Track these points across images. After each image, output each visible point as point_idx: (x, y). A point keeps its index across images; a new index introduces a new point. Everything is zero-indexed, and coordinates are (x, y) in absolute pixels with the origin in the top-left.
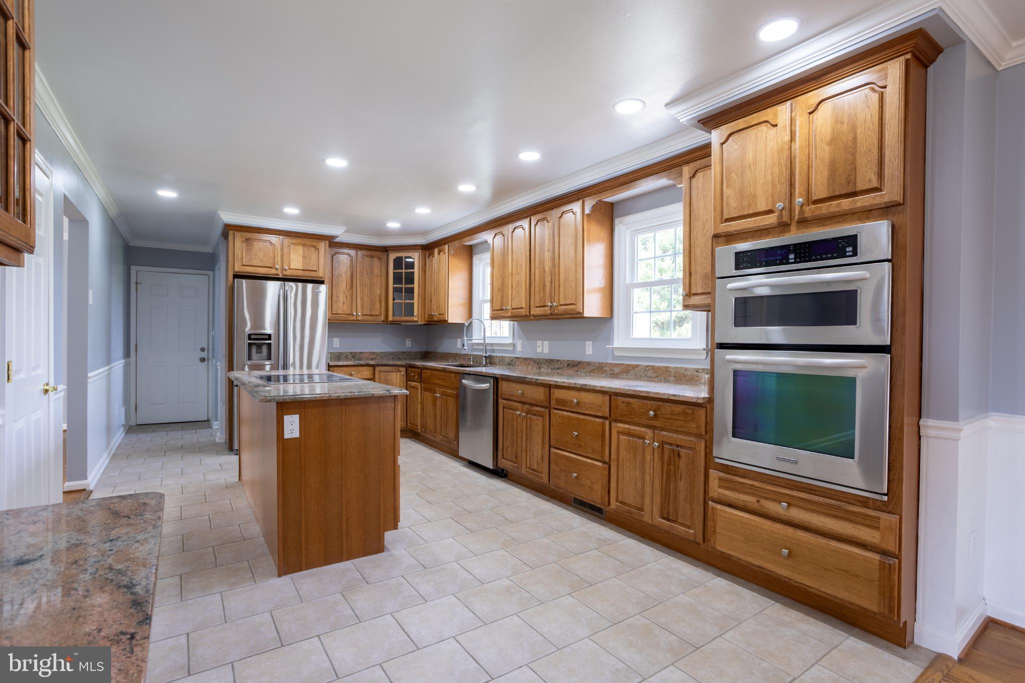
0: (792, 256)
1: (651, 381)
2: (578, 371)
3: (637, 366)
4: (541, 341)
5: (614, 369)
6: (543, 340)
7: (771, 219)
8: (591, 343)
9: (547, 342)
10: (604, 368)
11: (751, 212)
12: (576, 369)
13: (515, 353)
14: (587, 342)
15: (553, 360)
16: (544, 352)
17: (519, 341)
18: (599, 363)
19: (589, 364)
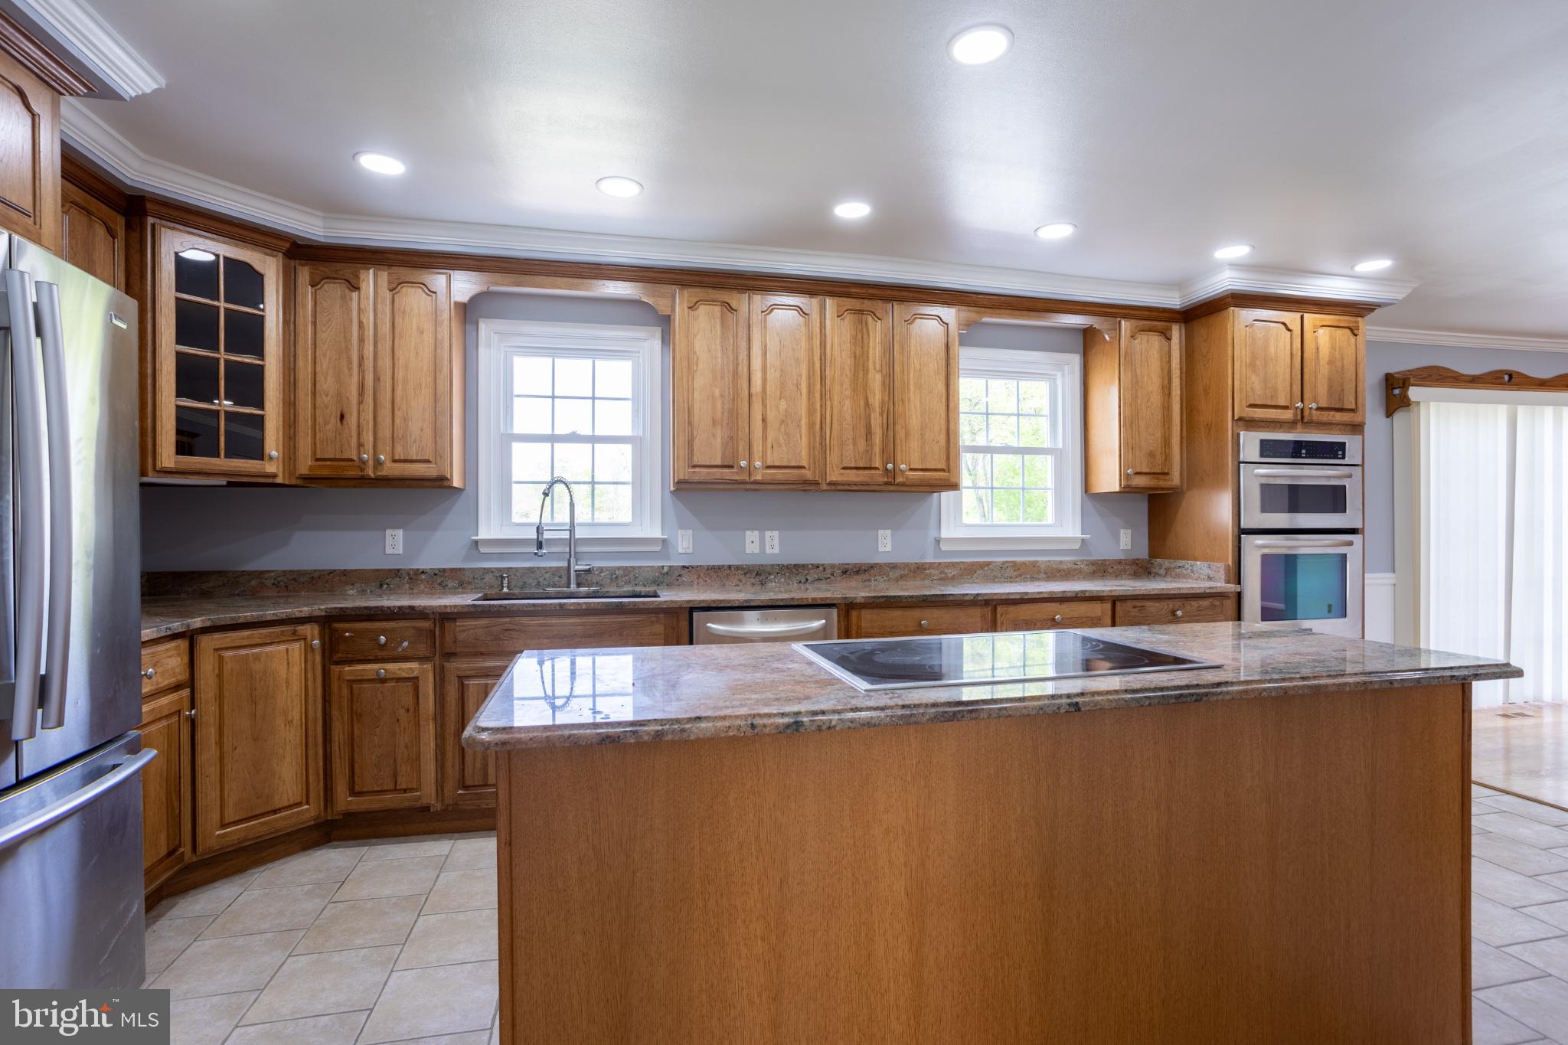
0: (1304, 451)
1: (1011, 582)
2: (869, 580)
3: (988, 564)
4: (756, 533)
5: (946, 571)
6: (762, 529)
7: (1288, 415)
8: (888, 532)
9: (776, 533)
10: (928, 572)
11: (1273, 404)
12: (866, 576)
13: (667, 557)
14: (881, 532)
15: (804, 566)
16: (768, 551)
17: (679, 531)
18: (916, 563)
19: (893, 566)
